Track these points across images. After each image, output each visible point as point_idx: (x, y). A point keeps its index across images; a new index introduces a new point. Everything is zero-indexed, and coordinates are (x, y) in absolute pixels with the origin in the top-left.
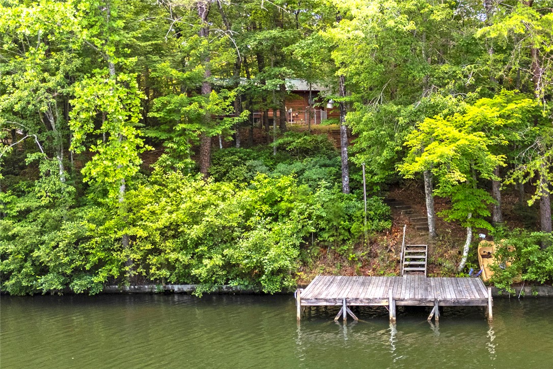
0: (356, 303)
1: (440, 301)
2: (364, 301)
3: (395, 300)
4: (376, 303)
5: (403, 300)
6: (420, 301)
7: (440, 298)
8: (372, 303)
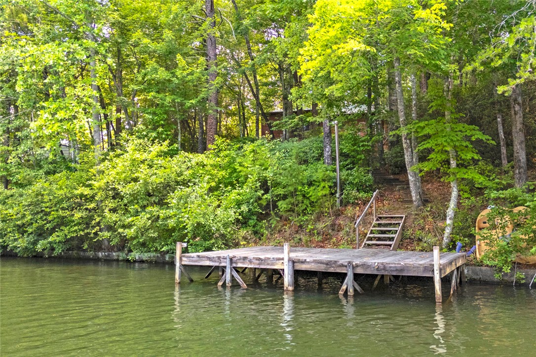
0: (243, 263)
1: (357, 266)
2: (254, 261)
3: (293, 262)
4: (268, 264)
5: (304, 262)
6: (327, 264)
7: (356, 262)
8: (264, 264)
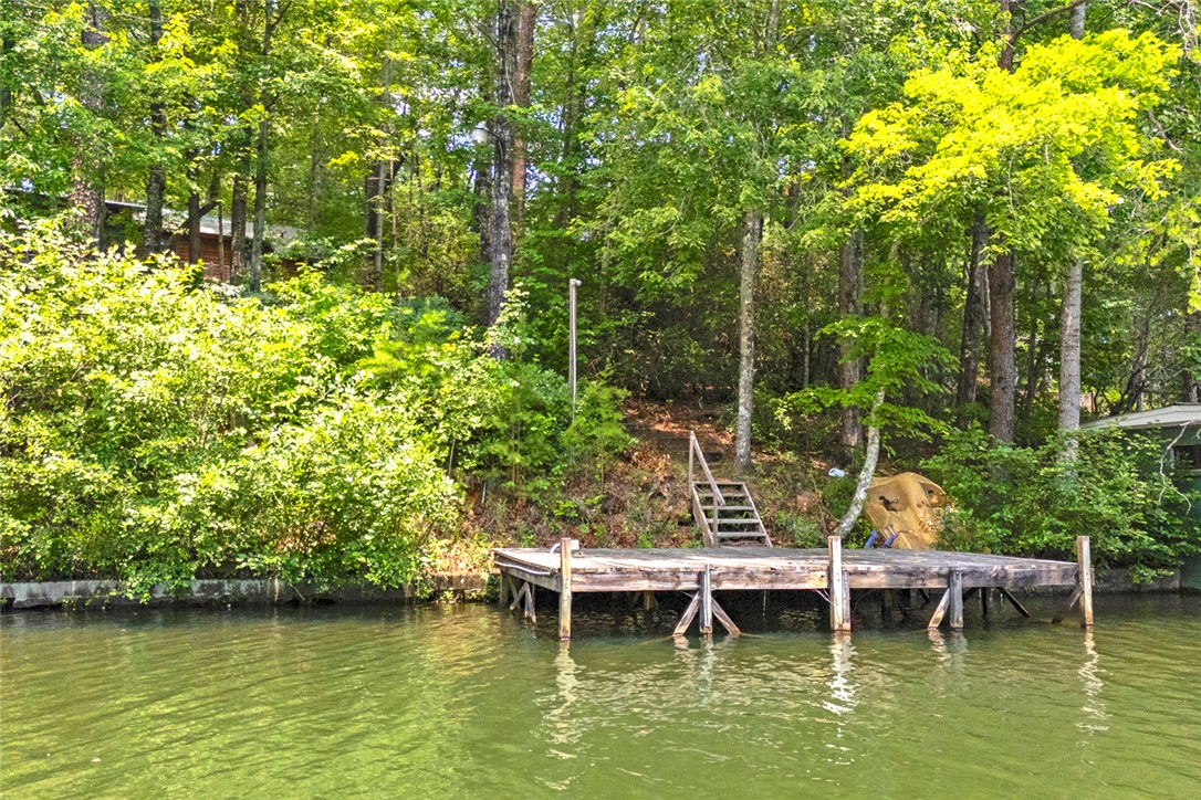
0: (734, 582)
3: (848, 572)
4: (791, 581)
6: (910, 574)
7: (963, 568)
8: (782, 581)
